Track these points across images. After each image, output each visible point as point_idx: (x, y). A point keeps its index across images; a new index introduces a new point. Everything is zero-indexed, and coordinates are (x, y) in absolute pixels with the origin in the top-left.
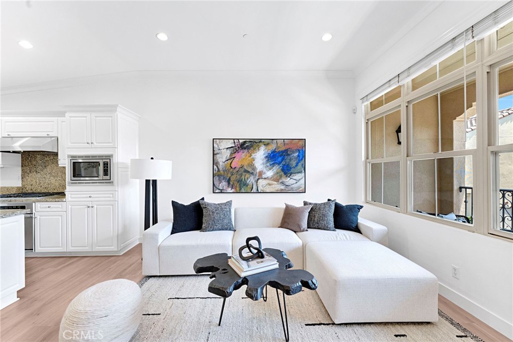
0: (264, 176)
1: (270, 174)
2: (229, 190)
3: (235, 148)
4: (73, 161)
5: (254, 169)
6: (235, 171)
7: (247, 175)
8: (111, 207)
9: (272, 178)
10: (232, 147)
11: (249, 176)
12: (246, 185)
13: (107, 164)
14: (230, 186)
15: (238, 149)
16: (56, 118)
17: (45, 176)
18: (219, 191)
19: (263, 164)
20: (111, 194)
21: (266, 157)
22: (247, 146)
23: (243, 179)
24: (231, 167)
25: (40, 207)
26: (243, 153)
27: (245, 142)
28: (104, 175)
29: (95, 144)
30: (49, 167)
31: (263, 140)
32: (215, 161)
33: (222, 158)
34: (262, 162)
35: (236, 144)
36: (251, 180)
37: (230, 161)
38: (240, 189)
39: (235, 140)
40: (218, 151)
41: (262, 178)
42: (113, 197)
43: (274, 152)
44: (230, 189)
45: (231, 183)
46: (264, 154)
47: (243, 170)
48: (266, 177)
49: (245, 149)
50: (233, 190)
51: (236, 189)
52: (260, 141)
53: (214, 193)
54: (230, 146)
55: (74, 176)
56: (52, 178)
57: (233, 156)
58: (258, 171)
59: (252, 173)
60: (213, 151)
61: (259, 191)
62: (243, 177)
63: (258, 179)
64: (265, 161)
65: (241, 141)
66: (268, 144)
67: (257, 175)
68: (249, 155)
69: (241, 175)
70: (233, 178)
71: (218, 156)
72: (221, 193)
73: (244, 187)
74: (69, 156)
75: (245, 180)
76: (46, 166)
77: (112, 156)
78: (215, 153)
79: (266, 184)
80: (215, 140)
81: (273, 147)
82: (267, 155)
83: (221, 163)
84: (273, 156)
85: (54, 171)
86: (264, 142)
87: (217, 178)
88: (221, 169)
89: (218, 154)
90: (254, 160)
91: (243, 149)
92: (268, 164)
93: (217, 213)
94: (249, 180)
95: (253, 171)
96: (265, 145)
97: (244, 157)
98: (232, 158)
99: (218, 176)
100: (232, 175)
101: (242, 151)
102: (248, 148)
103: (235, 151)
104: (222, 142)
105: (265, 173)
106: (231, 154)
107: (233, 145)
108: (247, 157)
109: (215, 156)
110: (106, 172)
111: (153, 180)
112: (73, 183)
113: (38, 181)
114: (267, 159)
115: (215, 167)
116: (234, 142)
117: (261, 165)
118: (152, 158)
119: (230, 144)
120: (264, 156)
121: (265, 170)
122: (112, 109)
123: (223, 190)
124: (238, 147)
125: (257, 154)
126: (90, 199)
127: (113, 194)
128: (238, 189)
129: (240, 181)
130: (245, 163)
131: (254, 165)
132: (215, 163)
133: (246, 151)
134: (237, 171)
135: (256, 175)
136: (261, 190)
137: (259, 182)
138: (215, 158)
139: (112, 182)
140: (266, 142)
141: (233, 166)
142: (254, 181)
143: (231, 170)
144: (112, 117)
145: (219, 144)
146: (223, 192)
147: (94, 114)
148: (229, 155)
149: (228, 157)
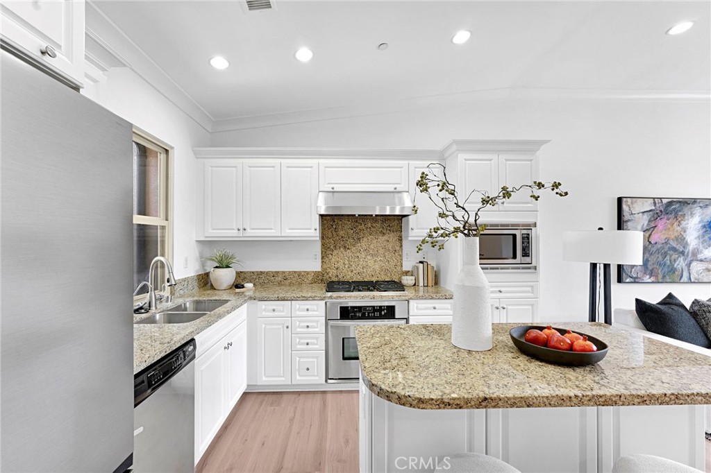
0: (699, 257)
1: (709, 253)
2: (647, 279)
3: (656, 212)
5: (686, 245)
6: (655, 248)
7: (674, 256)
8: (530, 307)
10: (650, 211)
11: (677, 256)
12: (673, 270)
13: (529, 238)
14: (648, 272)
15: (659, 214)
16: (406, 162)
17: (358, 254)
18: (632, 280)
19: (699, 237)
20: (529, 286)
21: (703, 227)
22: (674, 209)
24: (650, 242)
25: (417, 307)
26: (668, 220)
27: (671, 203)
28: (523, 256)
29: (505, 204)
30: (365, 239)
31: (698, 201)
33: (636, 227)
34: (697, 234)
35: (657, 205)
36: (680, 262)
37: (648, 233)
38: (664, 276)
39: (656, 200)
40: (630, 217)
41: (697, 260)
42: (532, 292)
44: (648, 277)
45: (650, 267)
46: (700, 222)
47: (668, 246)
48: (703, 258)
49: (671, 213)
50: (652, 279)
51: (657, 276)
52: (694, 202)
54: (648, 209)
56: (369, 257)
57: (653, 225)
58: (691, 249)
59: (682, 252)
60: (622, 216)
61: (693, 280)
62: (668, 257)
63: (691, 262)
64: (701, 232)
65: (665, 201)
66: (705, 207)
67: (690, 255)
68: (677, 223)
69: (665, 254)
70: (652, 259)
71: (629, 224)
72: (635, 282)
73: (670, 273)
75: (670, 261)
76: (359, 239)
78: (626, 219)
79: (703, 270)
80: (624, 200)
82: (703, 224)
85: (372, 246)
86: (699, 203)
89: (630, 221)
90: (685, 232)
91: (667, 214)
92: (706, 238)
94: (677, 263)
95: (683, 249)
96: (700, 207)
97: (670, 226)
98: (651, 228)
100: (651, 254)
101: (666, 217)
102: (675, 212)
103: (656, 216)
104: (636, 202)
105: (701, 252)
106: (650, 221)
107: (653, 208)
108: (675, 226)
109: (625, 224)
113: (346, 262)
114: (704, 230)
116: (655, 203)
117: (695, 238)
118: (600, 229)
119: (648, 206)
120: (700, 225)
121: (701, 247)
122: (533, 147)
123: (637, 278)
124: (661, 211)
125: (690, 222)
126: (499, 295)
127: (532, 287)
128: (660, 277)
129: (663, 264)
130: (672, 236)
131: (685, 238)
133: (673, 216)
134: (659, 249)
135: (688, 255)
136: (696, 279)
137: (691, 265)
138: (625, 227)
139: (535, 268)
140: (703, 204)
141: (652, 239)
142: (684, 265)
143: (650, 246)
144: (531, 160)
145: (631, 206)
146: (637, 280)
147: (503, 157)
148: (646, 223)
149: (645, 226)
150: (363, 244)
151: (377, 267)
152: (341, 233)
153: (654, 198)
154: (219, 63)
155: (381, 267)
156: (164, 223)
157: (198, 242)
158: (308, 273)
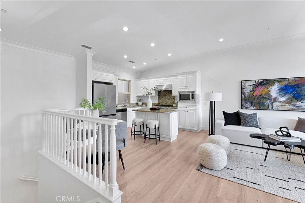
0: (278, 100)
1: (283, 99)
2: (252, 108)
3: (256, 85)
4: (180, 94)
5: (270, 96)
6: (256, 98)
7: (265, 100)
8: (195, 112)
9: (285, 102)
10: (254, 85)
11: (266, 100)
12: (264, 105)
13: (193, 95)
15: (258, 85)
16: (172, 78)
17: (166, 99)
18: (246, 108)
19: (277, 93)
21: (279, 89)
22: (264, 84)
23: (262, 102)
24: (253, 96)
26: (262, 87)
27: (263, 81)
29: (188, 87)
31: (277, 79)
32: (243, 92)
33: (247, 91)
34: (276, 92)
35: (257, 82)
36: (267, 102)
37: (253, 92)
38: (260, 107)
39: (256, 81)
40: (244, 87)
41: (276, 102)
43: (286, 86)
44: (253, 107)
45: (253, 104)
46: (278, 88)
47: (262, 97)
48: (280, 101)
49: (263, 85)
50: (254, 108)
51: (256, 107)
52: (275, 80)
53: (242, 109)
55: (181, 99)
57: (255, 89)
58: (273, 97)
59: (269, 99)
60: (242, 87)
61: (274, 109)
63: (273, 102)
64: (278, 91)
65: (260, 81)
66: (281, 81)
67: (273, 100)
68: (266, 88)
69: (260, 100)
70: (254, 101)
71: (244, 89)
72: (247, 109)
73: (262, 106)
74: (179, 92)
75: (263, 102)
77: (195, 91)
78: (243, 88)
79: (280, 105)
80: (242, 81)
81: (286, 83)
82: (279, 88)
83: (246, 93)
84: (285, 88)
86: (277, 80)
87: (244, 101)
88: (246, 96)
89: (245, 88)
90: (270, 91)
91: (261, 85)
92: (281, 94)
93: (250, 118)
94: (266, 103)
95: (269, 98)
96: (278, 82)
97: (262, 90)
98: (253, 90)
99: (245, 100)
100: (254, 99)
101: (261, 86)
102: (265, 84)
103: (256, 86)
104: (247, 82)
105: (278, 99)
106: (253, 88)
108: (265, 89)
109: (242, 90)
110: (193, 98)
111: (212, 101)
112: (180, 102)
113: (163, 101)
114: (280, 90)
115: (243, 95)
116: (255, 82)
117: (275, 94)
118: (213, 92)
119: (253, 83)
120: (278, 89)
121: (278, 97)
122: (195, 72)
123: (248, 107)
124: (258, 84)
125: (272, 88)
126: (186, 108)
127: (195, 107)
128: (258, 107)
129: (259, 103)
130: (263, 93)
131: (270, 94)
132: (242, 93)
133: (264, 86)
134: (257, 98)
135: (271, 100)
136: (276, 109)
137: (273, 104)
138: (242, 91)
139: (195, 102)
140: (280, 81)
141: (254, 94)
142: (270, 103)
143: (253, 97)
144: (195, 76)
145: (245, 83)
146: (248, 108)
147: (188, 75)
148: (252, 89)
149: (251, 90)
150: (167, 97)
151: (169, 102)
152: (162, 94)
153: (255, 80)
154: (134, 67)
155: (170, 102)
156: (129, 93)
157: (137, 96)
158: (156, 103)
